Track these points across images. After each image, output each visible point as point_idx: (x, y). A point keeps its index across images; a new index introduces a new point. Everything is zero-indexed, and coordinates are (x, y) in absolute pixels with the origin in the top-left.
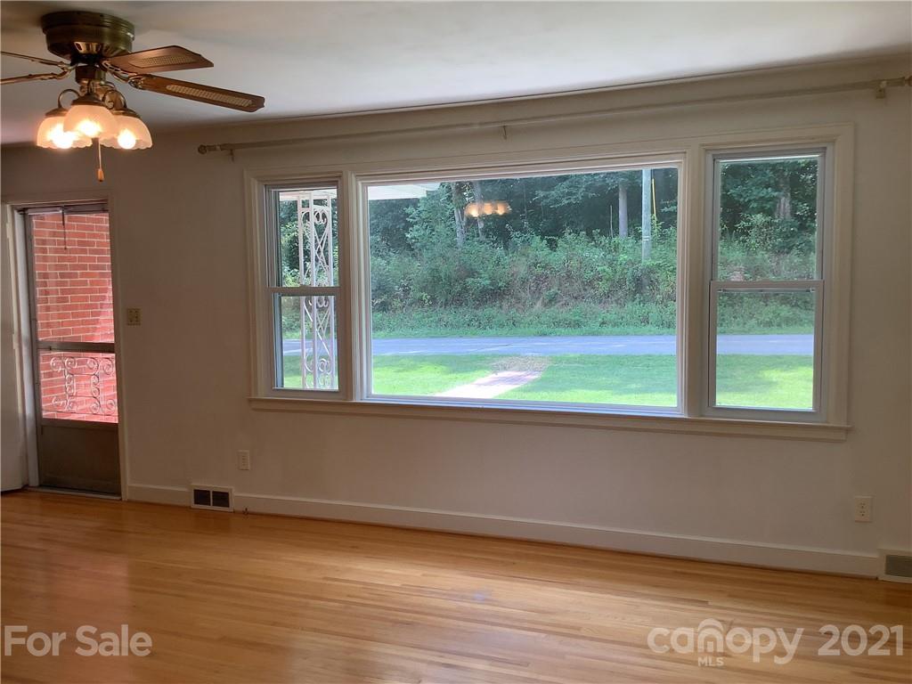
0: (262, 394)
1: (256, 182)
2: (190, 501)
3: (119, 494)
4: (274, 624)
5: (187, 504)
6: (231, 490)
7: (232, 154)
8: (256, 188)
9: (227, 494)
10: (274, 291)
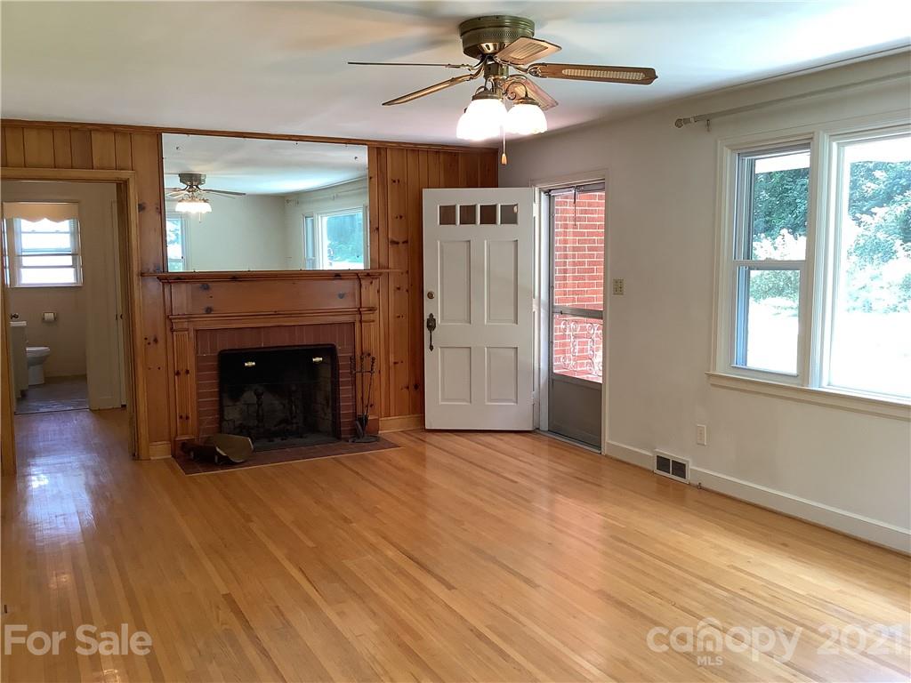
0: (720, 370)
1: (729, 151)
2: (653, 466)
3: (599, 447)
4: (653, 593)
5: (651, 468)
6: (688, 462)
7: (708, 125)
8: (728, 157)
9: (684, 465)
10: (740, 264)
